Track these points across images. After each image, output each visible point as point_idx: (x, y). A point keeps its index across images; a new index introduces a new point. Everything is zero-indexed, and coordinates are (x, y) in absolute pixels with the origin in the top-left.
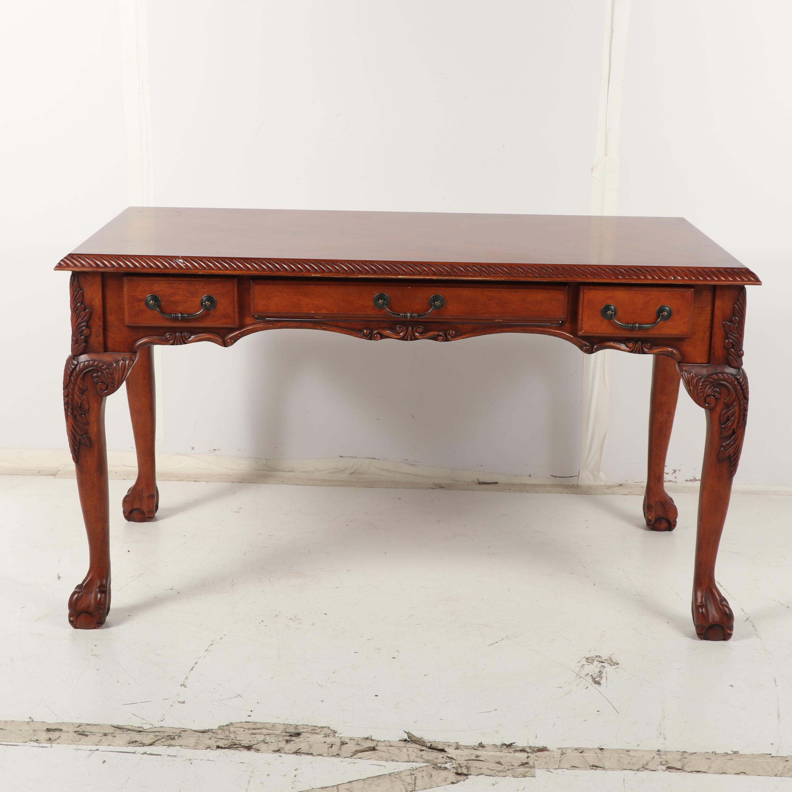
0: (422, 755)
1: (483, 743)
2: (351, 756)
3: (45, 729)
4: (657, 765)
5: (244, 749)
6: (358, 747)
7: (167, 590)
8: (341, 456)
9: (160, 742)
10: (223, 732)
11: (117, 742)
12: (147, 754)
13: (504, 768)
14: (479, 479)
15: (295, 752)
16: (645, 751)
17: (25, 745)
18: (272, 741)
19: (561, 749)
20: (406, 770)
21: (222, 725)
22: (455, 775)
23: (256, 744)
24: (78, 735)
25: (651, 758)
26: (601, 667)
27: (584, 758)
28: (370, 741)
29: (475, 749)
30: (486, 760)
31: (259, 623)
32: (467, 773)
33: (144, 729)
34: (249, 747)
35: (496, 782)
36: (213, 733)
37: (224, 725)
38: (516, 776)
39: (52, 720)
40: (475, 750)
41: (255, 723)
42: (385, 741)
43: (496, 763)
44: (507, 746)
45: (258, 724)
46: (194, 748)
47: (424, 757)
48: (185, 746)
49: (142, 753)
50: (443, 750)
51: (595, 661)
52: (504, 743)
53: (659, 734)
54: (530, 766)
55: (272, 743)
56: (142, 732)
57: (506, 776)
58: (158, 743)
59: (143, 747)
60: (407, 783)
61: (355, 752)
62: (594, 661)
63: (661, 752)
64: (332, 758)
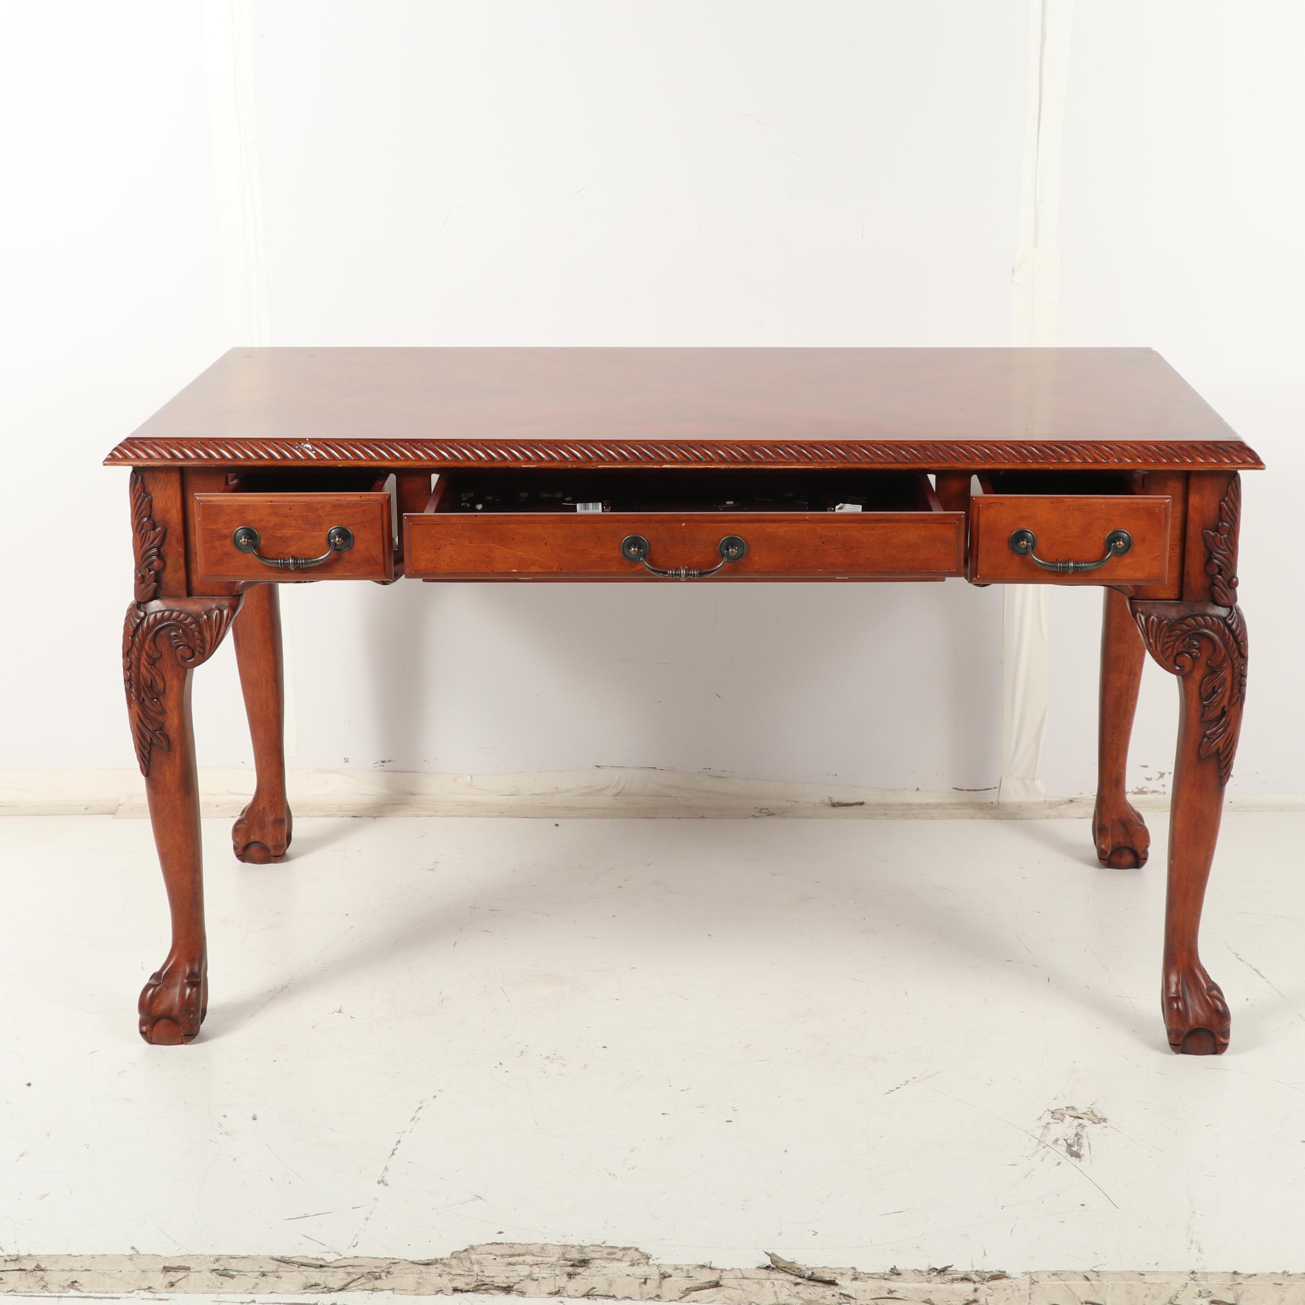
0: (798, 1293)
1: (897, 1268)
2: (680, 1298)
3: (162, 1267)
4: (1194, 1298)
5: (499, 1292)
6: (690, 1281)
7: (333, 1013)
8: (597, 766)
9: (358, 1284)
10: (460, 1263)
11: (284, 1286)
14: (832, 797)
15: (586, 1294)
16: (1170, 1273)
17: (130, 1297)
18: (544, 1275)
19: (1030, 1273)
21: (457, 1250)
23: (519, 1283)
24: (217, 1276)
25: (1183, 1286)
26: (1078, 1126)
27: (1071, 1290)
28: (709, 1270)
29: (885, 1279)
30: (906, 1297)
31: (496, 1067)
33: (327, 1262)
34: (508, 1287)
36: (444, 1265)
37: (461, 1250)
39: (170, 1252)
40: (885, 1281)
41: (511, 1245)
42: (733, 1269)
43: (924, 1302)
44: (938, 1271)
45: (516, 1246)
46: (415, 1293)
47: (801, 1295)
48: (400, 1289)
50: (832, 1283)
51: (1067, 1116)
52: (932, 1267)
53: (1190, 1243)
55: (545, 1280)
56: (325, 1266)
58: (354, 1287)
59: (329, 1294)
61: (686, 1291)
62: (1065, 1116)
63: (1198, 1275)
64: (649, 1302)
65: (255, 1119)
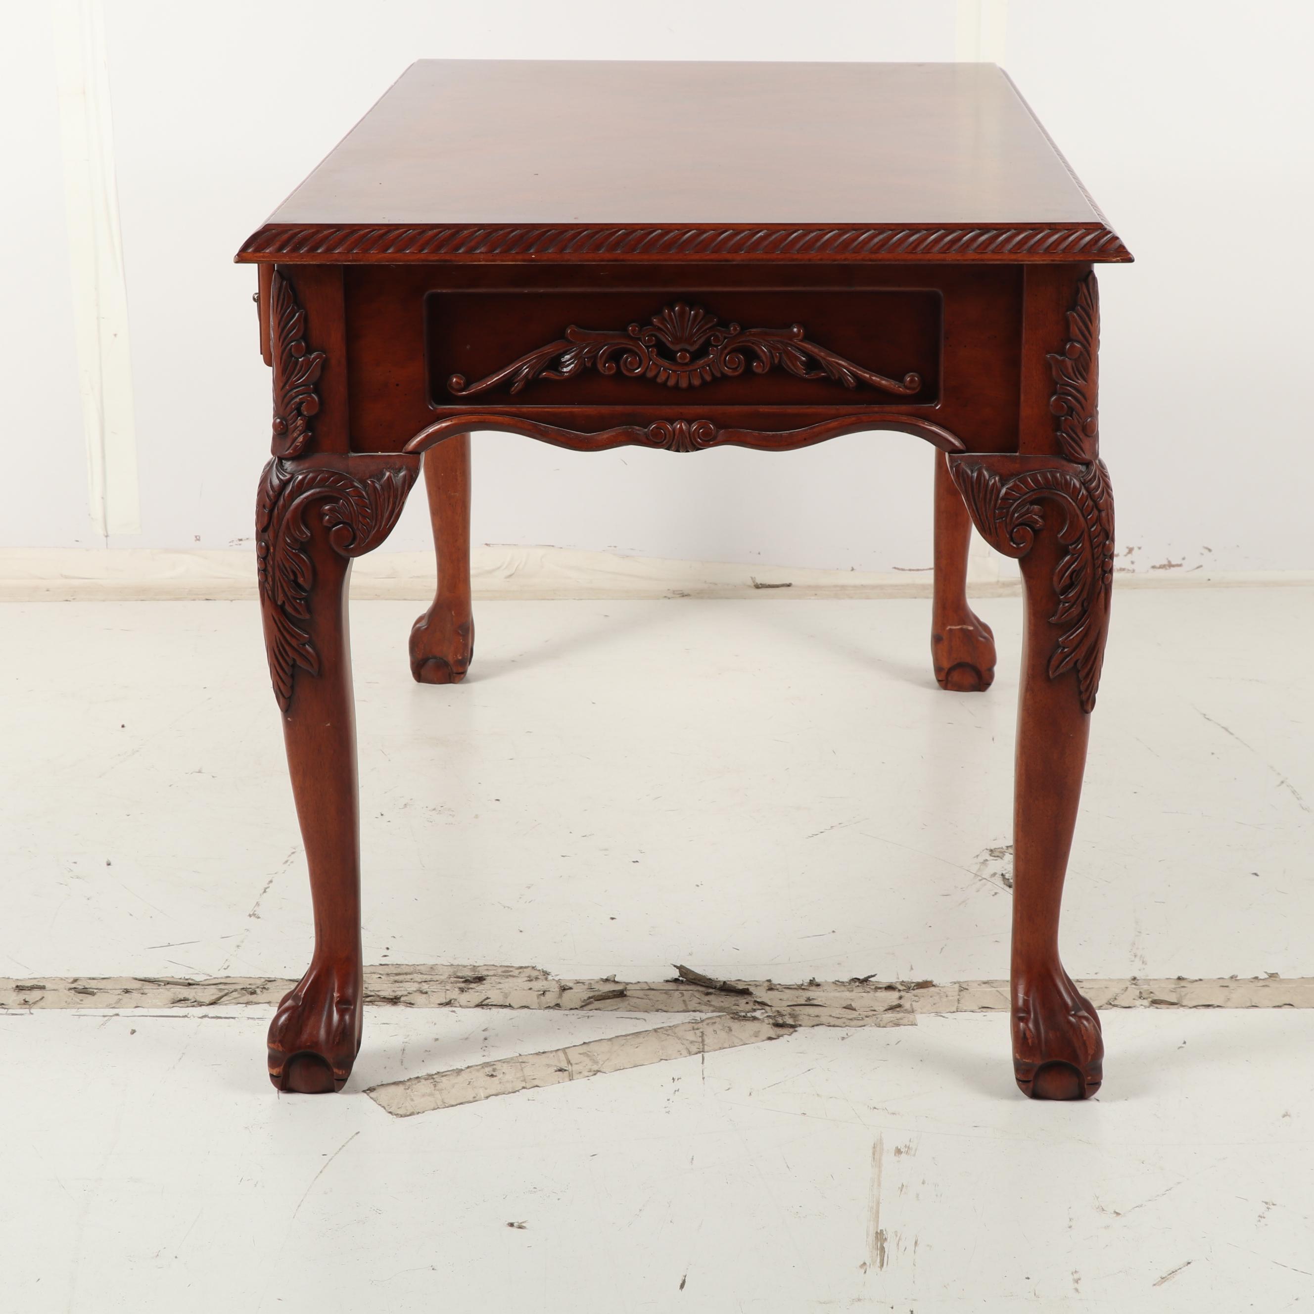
0: (708, 1001)
1: (816, 980)
2: (582, 1007)
3: (14, 986)
5: (386, 1004)
6: (593, 993)
7: (192, 773)
8: (487, 544)
9: (231, 998)
11: (150, 1001)
12: (209, 1017)
13: (860, 1014)
14: (755, 578)
15: (480, 1004)
16: (1110, 980)
18: (434, 990)
19: (959, 982)
20: (683, 1023)
22: (773, 1027)
23: (406, 996)
24: (76, 993)
25: (1123, 990)
27: (1002, 995)
28: (613, 983)
29: (804, 989)
30: (825, 1004)
31: (377, 818)
32: (793, 1024)
33: (196, 981)
34: (395, 999)
35: (847, 1034)
38: (882, 1025)
39: (22, 976)
40: (803, 991)
41: (397, 966)
42: (639, 982)
43: (844, 1008)
44: (859, 981)
45: (403, 967)
47: (713, 1003)
49: (200, 1016)
51: (1007, 855)
52: (854, 977)
53: (1134, 957)
54: (906, 1010)
55: (434, 993)
56: (194, 984)
57: (864, 1026)
58: (227, 1001)
59: (200, 1008)
60: (688, 1042)
61: (588, 1000)
62: (1004, 854)
63: (1140, 981)
64: (548, 1010)
65: (109, 864)
